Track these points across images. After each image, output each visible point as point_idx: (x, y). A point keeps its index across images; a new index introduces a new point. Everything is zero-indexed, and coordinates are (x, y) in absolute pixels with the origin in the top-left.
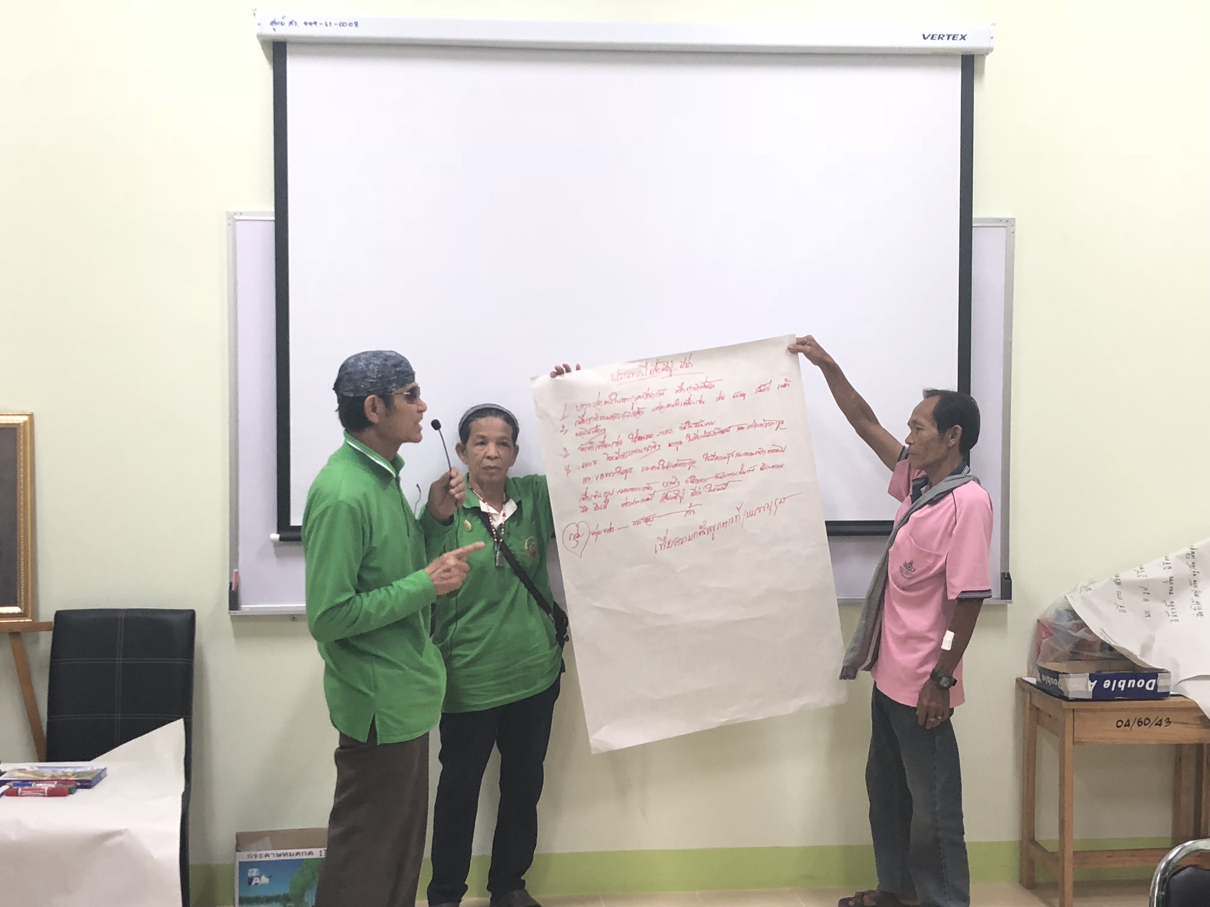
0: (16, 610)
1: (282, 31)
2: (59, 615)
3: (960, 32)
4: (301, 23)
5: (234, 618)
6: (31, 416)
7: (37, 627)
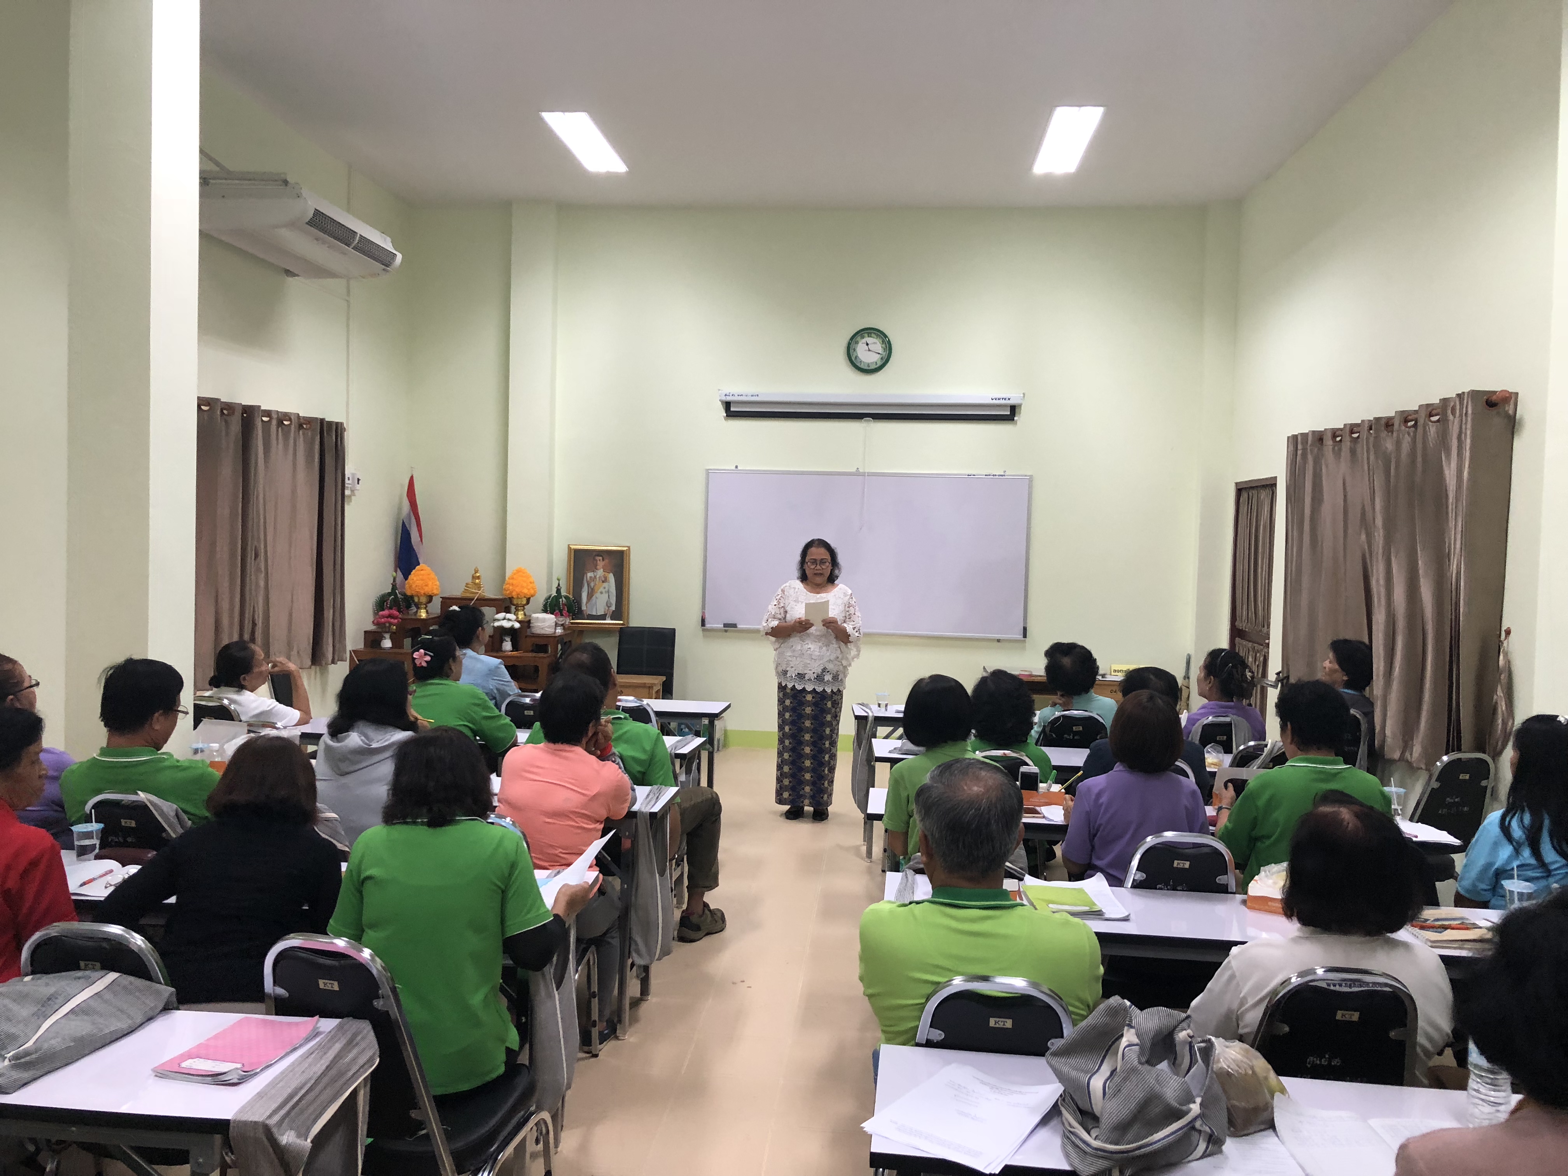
1: (729, 399)
3: (1010, 398)
4: (736, 395)
5: (703, 630)
6: (629, 547)
7: (628, 628)
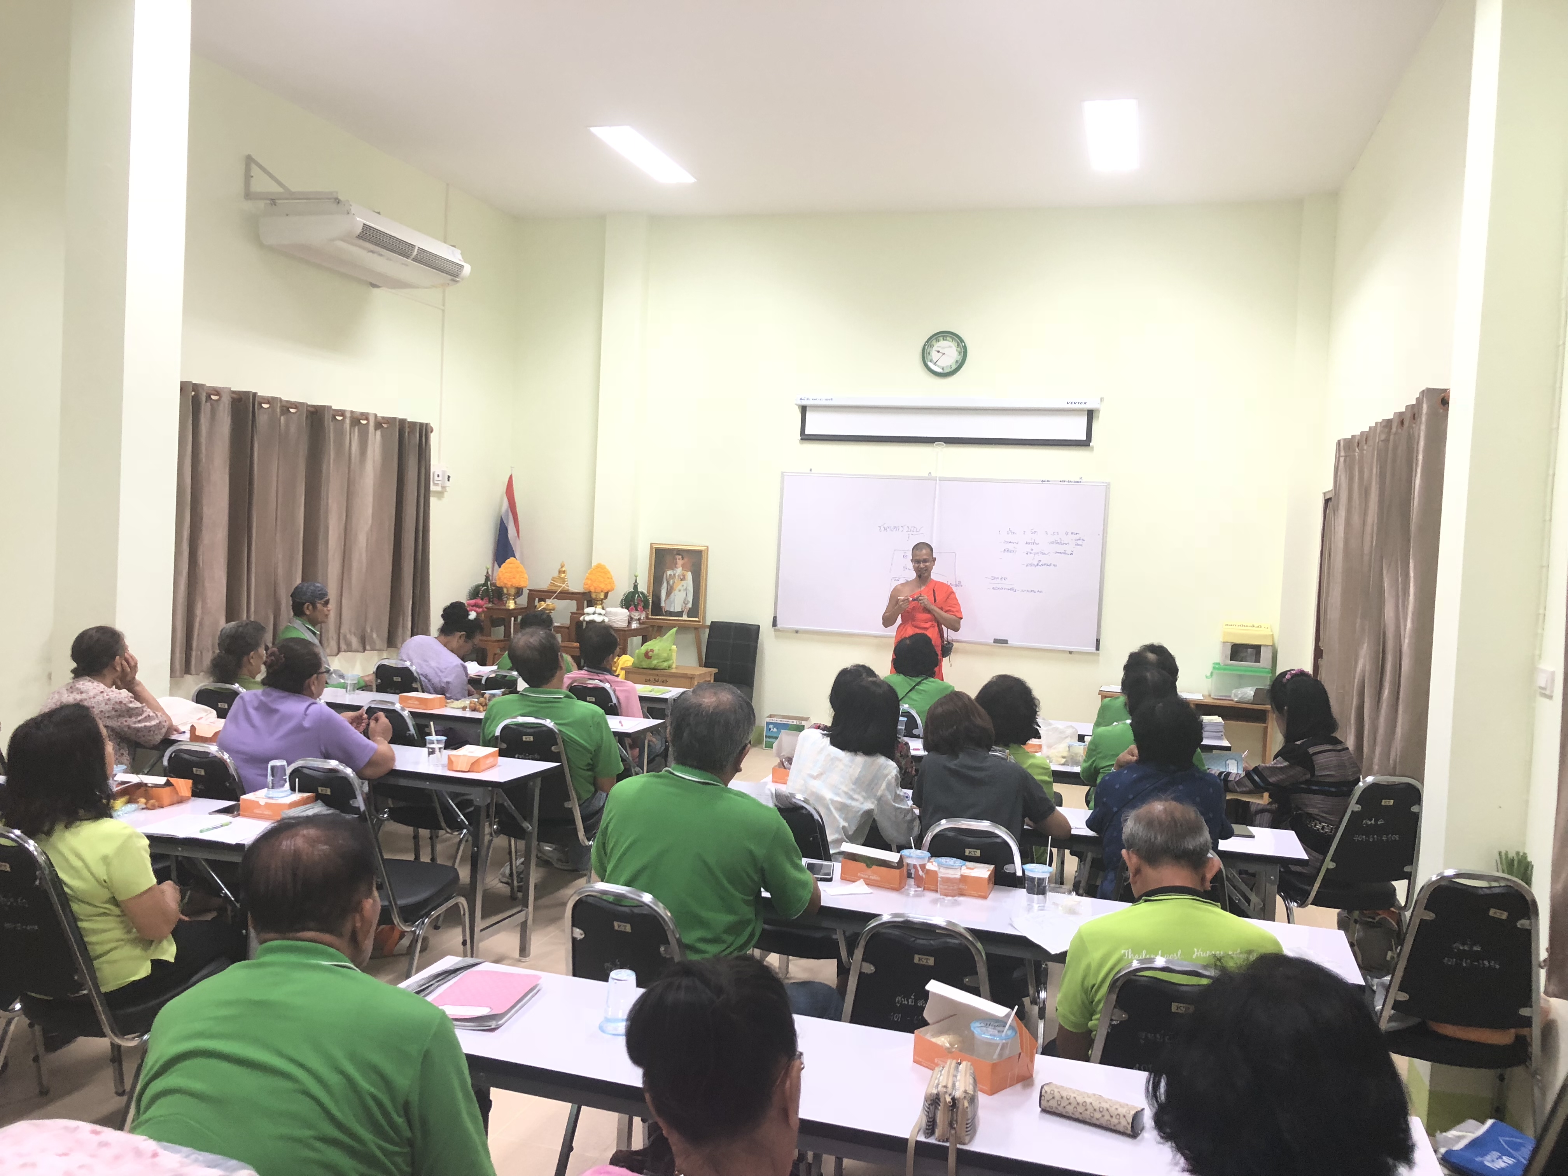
0: (697, 619)
1: (804, 403)
2: (712, 622)
3: (1084, 401)
4: (811, 399)
5: (775, 630)
6: (707, 547)
7: (704, 627)
